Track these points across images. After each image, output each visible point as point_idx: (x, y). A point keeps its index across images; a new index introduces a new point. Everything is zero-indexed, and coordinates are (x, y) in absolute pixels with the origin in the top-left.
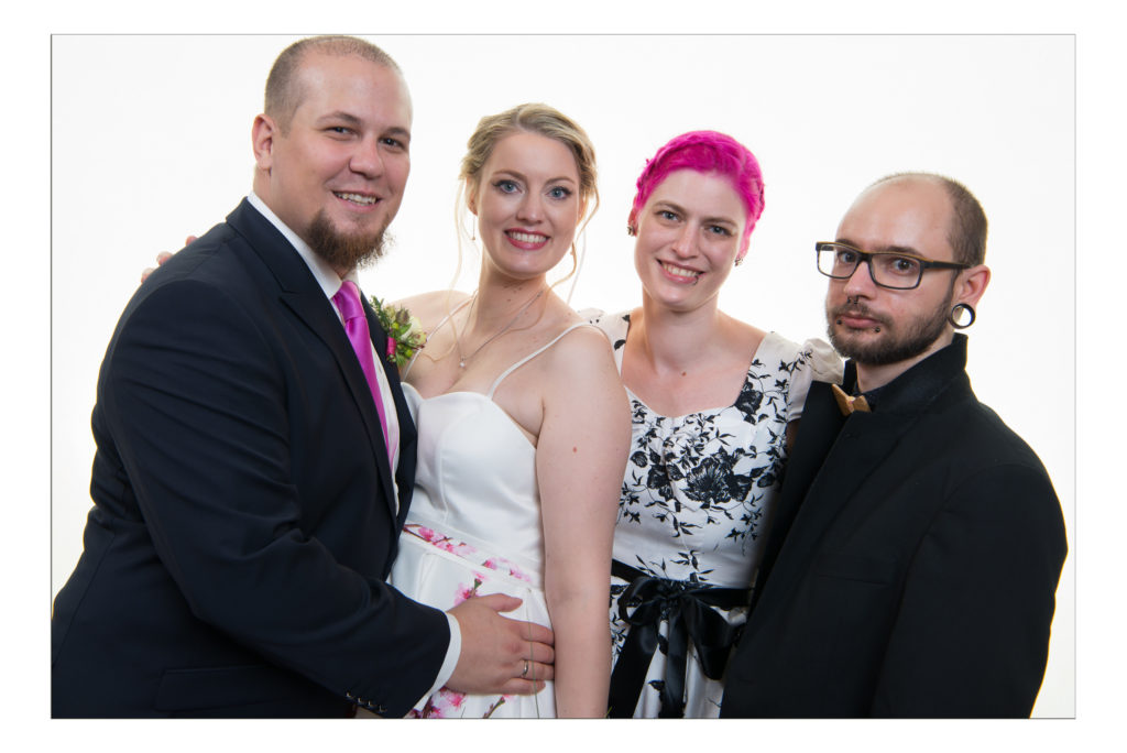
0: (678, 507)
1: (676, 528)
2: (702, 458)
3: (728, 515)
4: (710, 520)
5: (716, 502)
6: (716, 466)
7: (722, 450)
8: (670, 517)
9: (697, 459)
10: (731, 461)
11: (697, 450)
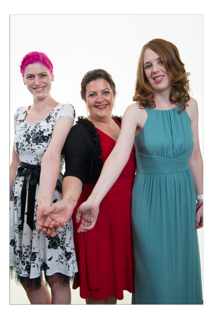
0: (32, 145)
1: (32, 151)
2: (36, 133)
3: (43, 146)
4: (39, 148)
5: (40, 143)
6: (38, 134)
7: (40, 130)
8: (30, 148)
9: (35, 133)
10: (42, 132)
11: (34, 131)
